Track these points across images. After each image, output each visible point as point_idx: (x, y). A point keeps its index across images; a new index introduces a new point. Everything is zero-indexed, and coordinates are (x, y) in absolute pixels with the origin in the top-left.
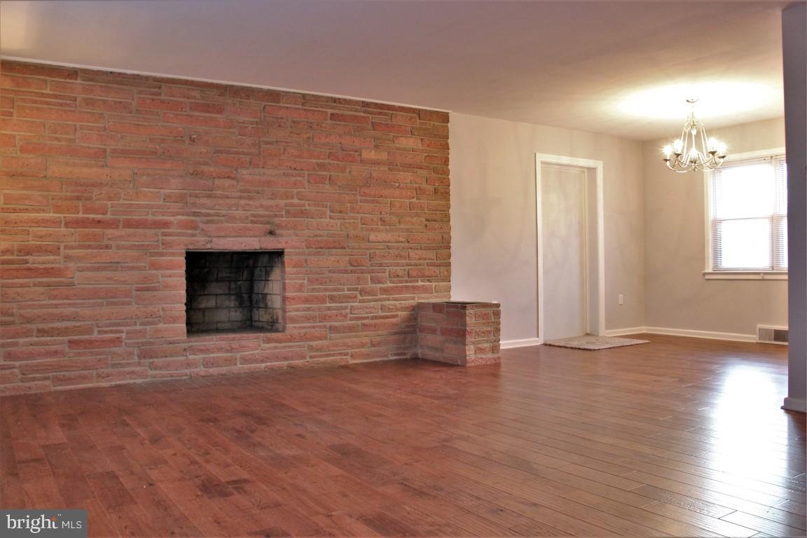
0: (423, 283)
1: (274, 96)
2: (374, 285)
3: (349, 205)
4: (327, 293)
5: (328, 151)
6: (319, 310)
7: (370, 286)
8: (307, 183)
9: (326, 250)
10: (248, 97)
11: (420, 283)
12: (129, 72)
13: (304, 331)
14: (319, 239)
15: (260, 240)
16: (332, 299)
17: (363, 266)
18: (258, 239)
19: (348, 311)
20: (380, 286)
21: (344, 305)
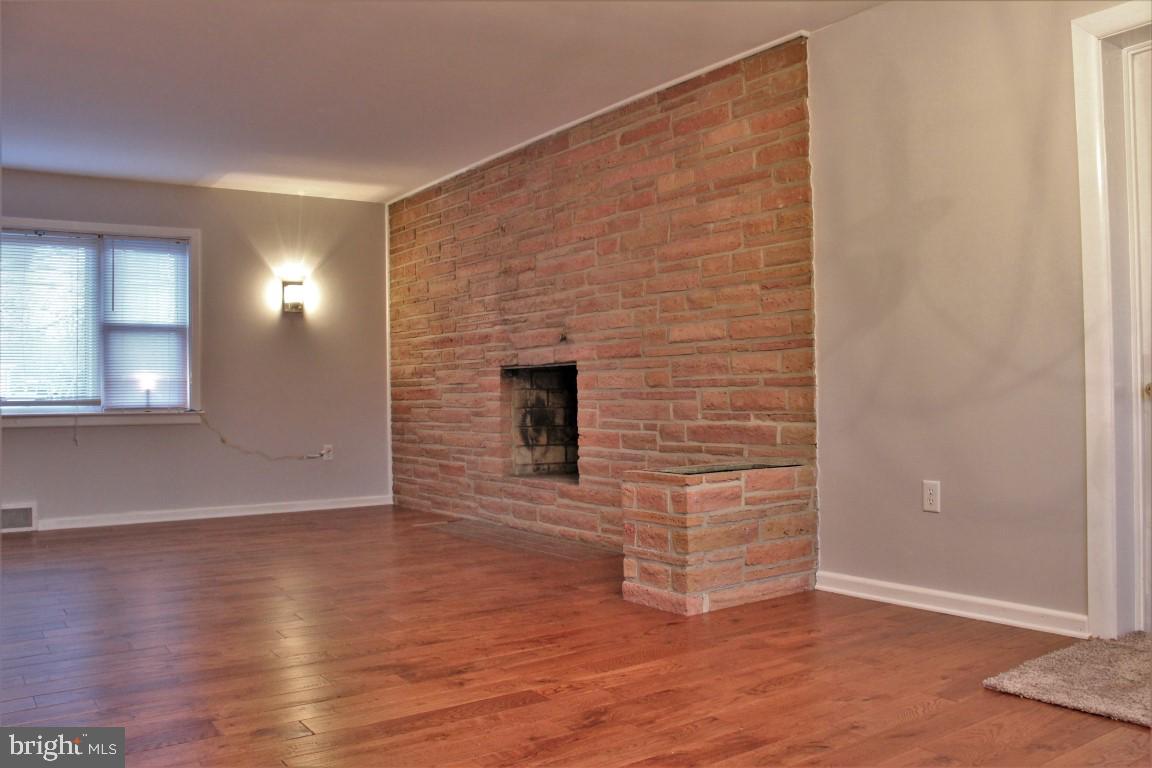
0: (759, 422)
1: (562, 139)
2: (679, 422)
3: (644, 281)
4: (622, 432)
5: (619, 197)
6: (611, 457)
7: (673, 422)
8: (596, 256)
9: (617, 361)
10: (540, 155)
11: (753, 422)
12: (464, 170)
13: (596, 487)
14: (611, 343)
15: (555, 351)
16: (627, 441)
17: (663, 386)
18: (551, 349)
19: (645, 464)
20: (687, 423)
21: (640, 452)
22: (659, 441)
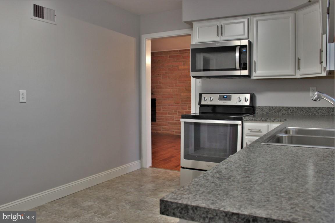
3: (175, 84)
4: (168, 112)
5: (168, 67)
7: (181, 110)
8: (162, 78)
9: (167, 99)
13: (161, 123)
16: (169, 114)
17: (179, 104)
19: (174, 118)
20: (184, 110)
21: (173, 116)
22: (178, 114)
